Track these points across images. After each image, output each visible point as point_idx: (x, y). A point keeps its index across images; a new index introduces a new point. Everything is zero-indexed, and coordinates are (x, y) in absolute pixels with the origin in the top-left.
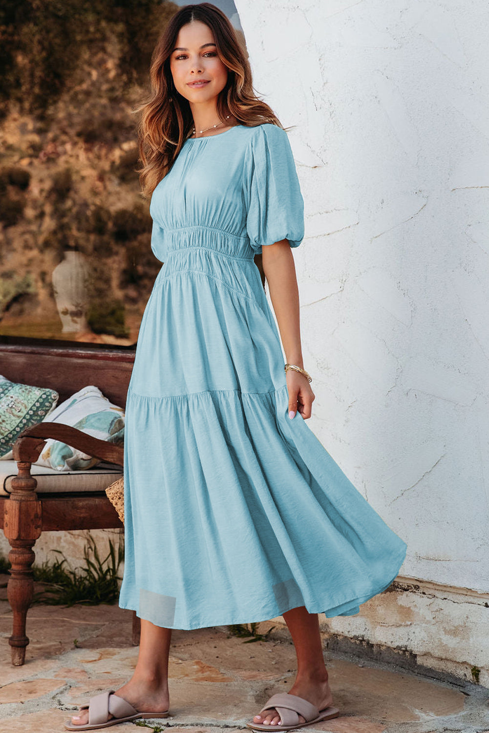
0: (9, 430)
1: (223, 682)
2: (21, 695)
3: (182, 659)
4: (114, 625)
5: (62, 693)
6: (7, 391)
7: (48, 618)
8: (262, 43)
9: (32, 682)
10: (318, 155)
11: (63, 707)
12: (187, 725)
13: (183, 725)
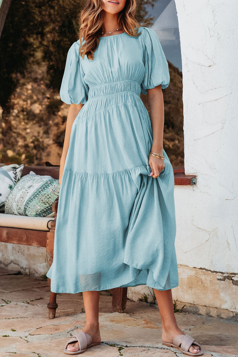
0: (53, 202)
1: (158, 329)
2: (51, 331)
3: (137, 319)
4: (103, 304)
5: (72, 330)
6: (52, 183)
7: (70, 300)
8: (184, 6)
9: (58, 325)
10: (211, 60)
11: (72, 337)
12: (137, 347)
13: (134, 347)
